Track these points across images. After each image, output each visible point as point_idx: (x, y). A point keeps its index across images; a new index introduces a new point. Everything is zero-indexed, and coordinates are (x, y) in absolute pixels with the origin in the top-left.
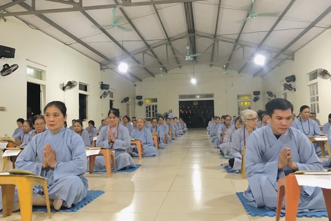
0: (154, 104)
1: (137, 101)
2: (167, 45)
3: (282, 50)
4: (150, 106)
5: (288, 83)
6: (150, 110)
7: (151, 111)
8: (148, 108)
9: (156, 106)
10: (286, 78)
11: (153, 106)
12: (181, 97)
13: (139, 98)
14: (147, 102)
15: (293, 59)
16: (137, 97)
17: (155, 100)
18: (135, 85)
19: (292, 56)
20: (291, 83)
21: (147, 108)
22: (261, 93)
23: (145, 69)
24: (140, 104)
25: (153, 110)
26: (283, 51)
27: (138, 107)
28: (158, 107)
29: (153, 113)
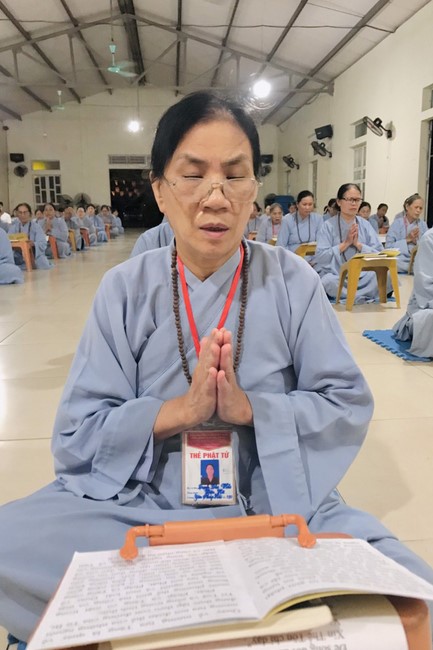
0: (54, 173)
1: (13, 165)
2: (71, 37)
3: (313, 70)
4: (43, 179)
5: (320, 142)
6: (44, 187)
7: (48, 190)
8: (40, 182)
9: (58, 179)
10: (317, 130)
11: (51, 178)
12: (113, 159)
13: (18, 157)
14: (38, 169)
15: (331, 92)
16: (12, 155)
17: (55, 165)
18: (6, 128)
19: (329, 86)
20: (325, 141)
21: (37, 181)
22: (275, 159)
23: (26, 89)
24: (21, 172)
25: (52, 186)
26: (314, 72)
27: (15, 179)
28: (62, 180)
29: (52, 193)
